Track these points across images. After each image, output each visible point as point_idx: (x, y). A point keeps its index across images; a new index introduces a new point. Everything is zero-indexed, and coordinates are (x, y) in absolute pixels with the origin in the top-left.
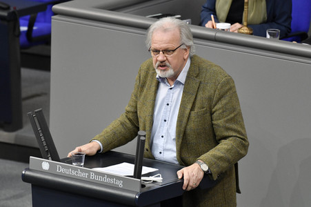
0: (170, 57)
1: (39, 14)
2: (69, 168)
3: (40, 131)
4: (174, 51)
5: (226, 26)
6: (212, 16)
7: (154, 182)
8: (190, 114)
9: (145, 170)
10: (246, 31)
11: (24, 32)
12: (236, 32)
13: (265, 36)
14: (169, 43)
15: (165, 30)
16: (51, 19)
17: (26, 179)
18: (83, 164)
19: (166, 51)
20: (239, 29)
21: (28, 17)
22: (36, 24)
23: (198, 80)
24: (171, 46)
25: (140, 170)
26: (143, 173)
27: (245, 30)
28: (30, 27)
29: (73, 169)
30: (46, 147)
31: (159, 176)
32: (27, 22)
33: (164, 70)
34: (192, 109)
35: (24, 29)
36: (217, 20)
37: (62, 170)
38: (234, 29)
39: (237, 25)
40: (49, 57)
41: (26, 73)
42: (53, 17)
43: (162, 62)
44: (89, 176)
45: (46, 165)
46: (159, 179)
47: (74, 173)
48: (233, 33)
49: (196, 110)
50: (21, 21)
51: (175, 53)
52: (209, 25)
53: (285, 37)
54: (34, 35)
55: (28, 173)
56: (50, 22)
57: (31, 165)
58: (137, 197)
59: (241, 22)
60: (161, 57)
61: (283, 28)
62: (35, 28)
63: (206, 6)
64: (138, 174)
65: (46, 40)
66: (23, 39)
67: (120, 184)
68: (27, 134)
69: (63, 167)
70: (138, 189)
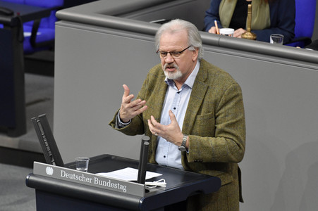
0: (178, 59)
1: (43, 20)
2: (72, 173)
3: (44, 137)
4: (181, 52)
5: (229, 31)
6: (216, 22)
7: (158, 187)
8: (196, 118)
9: (149, 175)
10: (250, 37)
11: (28, 37)
12: (240, 37)
13: (269, 41)
14: (176, 44)
15: (172, 32)
16: (54, 24)
17: (30, 184)
18: (86, 169)
19: (173, 53)
20: (243, 34)
21: (32, 23)
22: (40, 29)
23: (206, 85)
24: (178, 48)
25: (144, 175)
26: (147, 178)
27: (249, 35)
28: (34, 32)
29: (77, 174)
30: (50, 152)
31: (163, 181)
32: (31, 28)
33: (172, 72)
34: (199, 113)
35: (27, 34)
36: (221, 26)
37: (66, 175)
38: (238, 34)
39: (241, 31)
40: (52, 63)
41: (29, 78)
42: (56, 23)
43: (169, 64)
44: (93, 181)
45: (50, 170)
46: (163, 184)
47: (78, 178)
48: (236, 38)
49: (202, 114)
50: (25, 27)
51: (183, 55)
52: (212, 30)
53: (288, 42)
54: (37, 40)
55: (32, 178)
56: (54, 28)
57: (35, 171)
58: (141, 202)
59: (244, 28)
60: (168, 59)
61: (287, 34)
62: (38, 34)
63: (210, 11)
64: (142, 179)
65: (50, 45)
66: (26, 45)
67: (124, 189)
68: (31, 139)
69: (67, 172)
70: (142, 194)
